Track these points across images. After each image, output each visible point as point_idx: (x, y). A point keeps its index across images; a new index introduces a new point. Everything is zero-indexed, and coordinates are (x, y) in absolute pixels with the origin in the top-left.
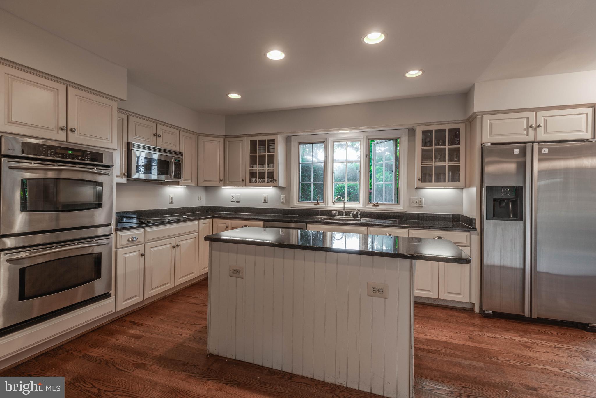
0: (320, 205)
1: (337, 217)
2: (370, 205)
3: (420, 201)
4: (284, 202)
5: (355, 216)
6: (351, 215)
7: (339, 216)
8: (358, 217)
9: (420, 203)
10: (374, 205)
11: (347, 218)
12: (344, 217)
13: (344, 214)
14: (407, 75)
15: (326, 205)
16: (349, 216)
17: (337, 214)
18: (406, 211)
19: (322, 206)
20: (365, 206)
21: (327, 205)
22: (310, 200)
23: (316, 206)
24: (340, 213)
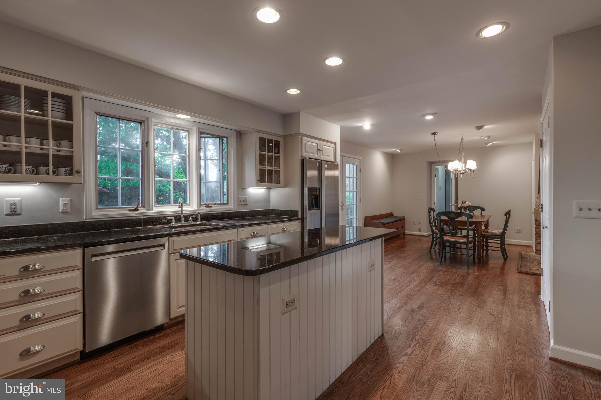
0: (140, 212)
1: (174, 224)
2: (203, 207)
3: (246, 199)
4: (69, 210)
5: (195, 220)
6: (190, 219)
7: (175, 222)
8: (198, 221)
9: (245, 202)
10: (208, 206)
11: (187, 223)
12: (183, 223)
13: (183, 219)
14: (288, 92)
15: (148, 210)
16: (188, 220)
17: (173, 220)
18: (235, 210)
19: (143, 212)
20: (199, 208)
21: (153, 210)
22: (117, 205)
23: (134, 212)
24: (177, 218)
